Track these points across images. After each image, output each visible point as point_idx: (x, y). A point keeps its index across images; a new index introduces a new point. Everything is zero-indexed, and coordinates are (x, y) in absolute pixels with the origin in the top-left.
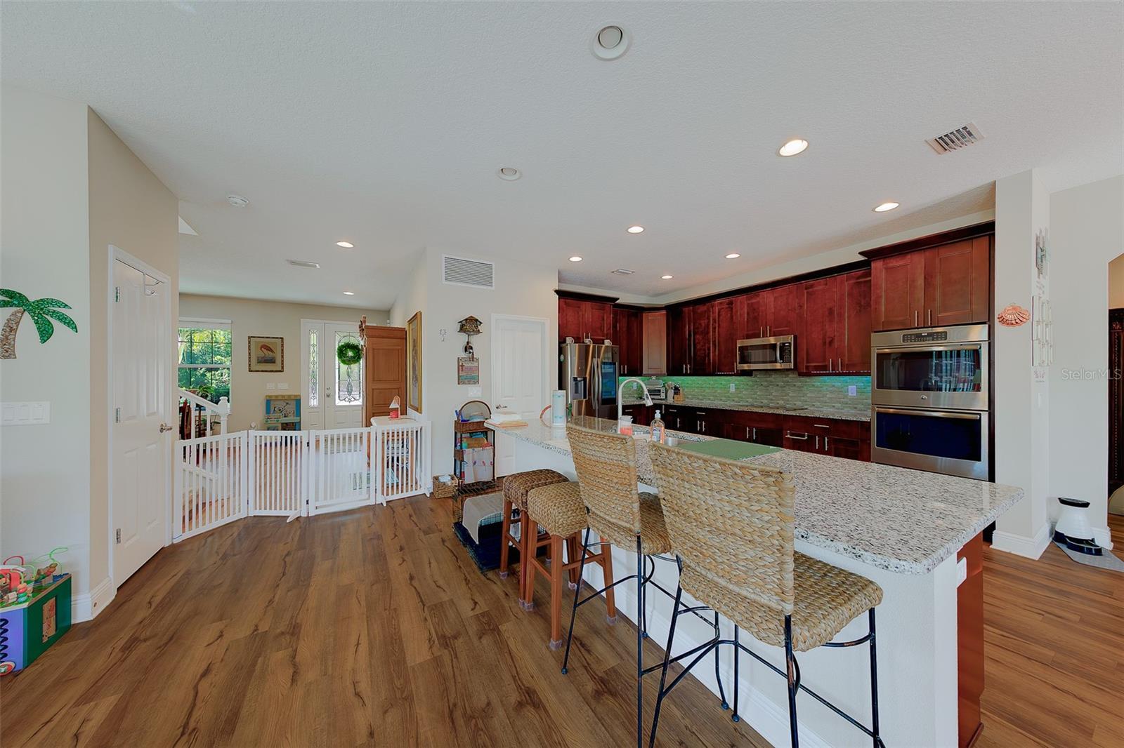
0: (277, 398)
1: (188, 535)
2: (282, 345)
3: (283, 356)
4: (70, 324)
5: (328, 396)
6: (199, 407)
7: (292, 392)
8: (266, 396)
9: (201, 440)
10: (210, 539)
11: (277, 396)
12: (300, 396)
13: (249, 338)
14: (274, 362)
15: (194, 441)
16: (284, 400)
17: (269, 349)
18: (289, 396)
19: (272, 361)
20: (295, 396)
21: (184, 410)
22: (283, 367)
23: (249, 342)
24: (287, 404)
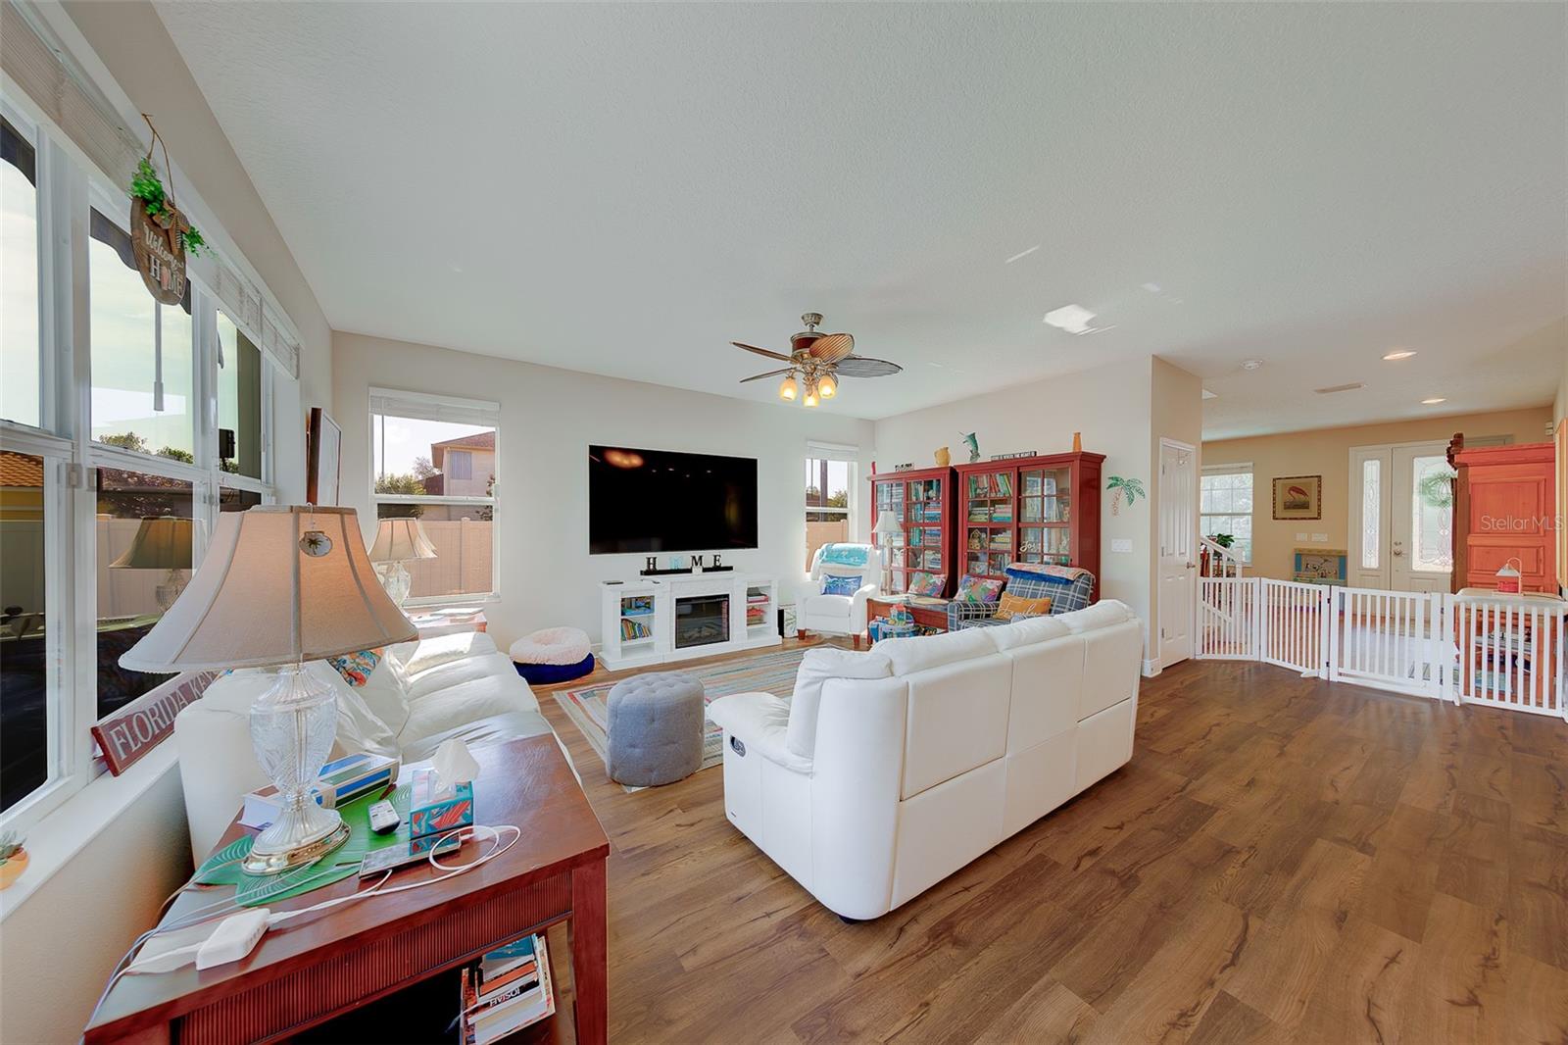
0: (1311, 553)
1: (1206, 656)
2: (1320, 486)
3: (1319, 500)
4: (1141, 493)
5: (1398, 554)
6: (1216, 553)
7: (1336, 546)
8: (1296, 549)
9: (1218, 580)
10: (1224, 665)
11: (1310, 551)
12: (1346, 552)
13: (1274, 480)
14: (1308, 508)
15: (1211, 579)
16: (1321, 556)
17: (1302, 493)
18: (1329, 551)
19: (1305, 506)
20: (1341, 552)
21: (1204, 557)
22: (1319, 514)
23: (1274, 486)
24: (1326, 561)
